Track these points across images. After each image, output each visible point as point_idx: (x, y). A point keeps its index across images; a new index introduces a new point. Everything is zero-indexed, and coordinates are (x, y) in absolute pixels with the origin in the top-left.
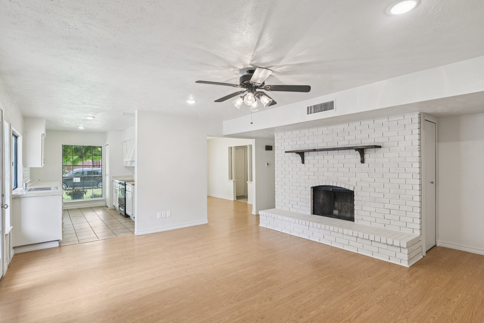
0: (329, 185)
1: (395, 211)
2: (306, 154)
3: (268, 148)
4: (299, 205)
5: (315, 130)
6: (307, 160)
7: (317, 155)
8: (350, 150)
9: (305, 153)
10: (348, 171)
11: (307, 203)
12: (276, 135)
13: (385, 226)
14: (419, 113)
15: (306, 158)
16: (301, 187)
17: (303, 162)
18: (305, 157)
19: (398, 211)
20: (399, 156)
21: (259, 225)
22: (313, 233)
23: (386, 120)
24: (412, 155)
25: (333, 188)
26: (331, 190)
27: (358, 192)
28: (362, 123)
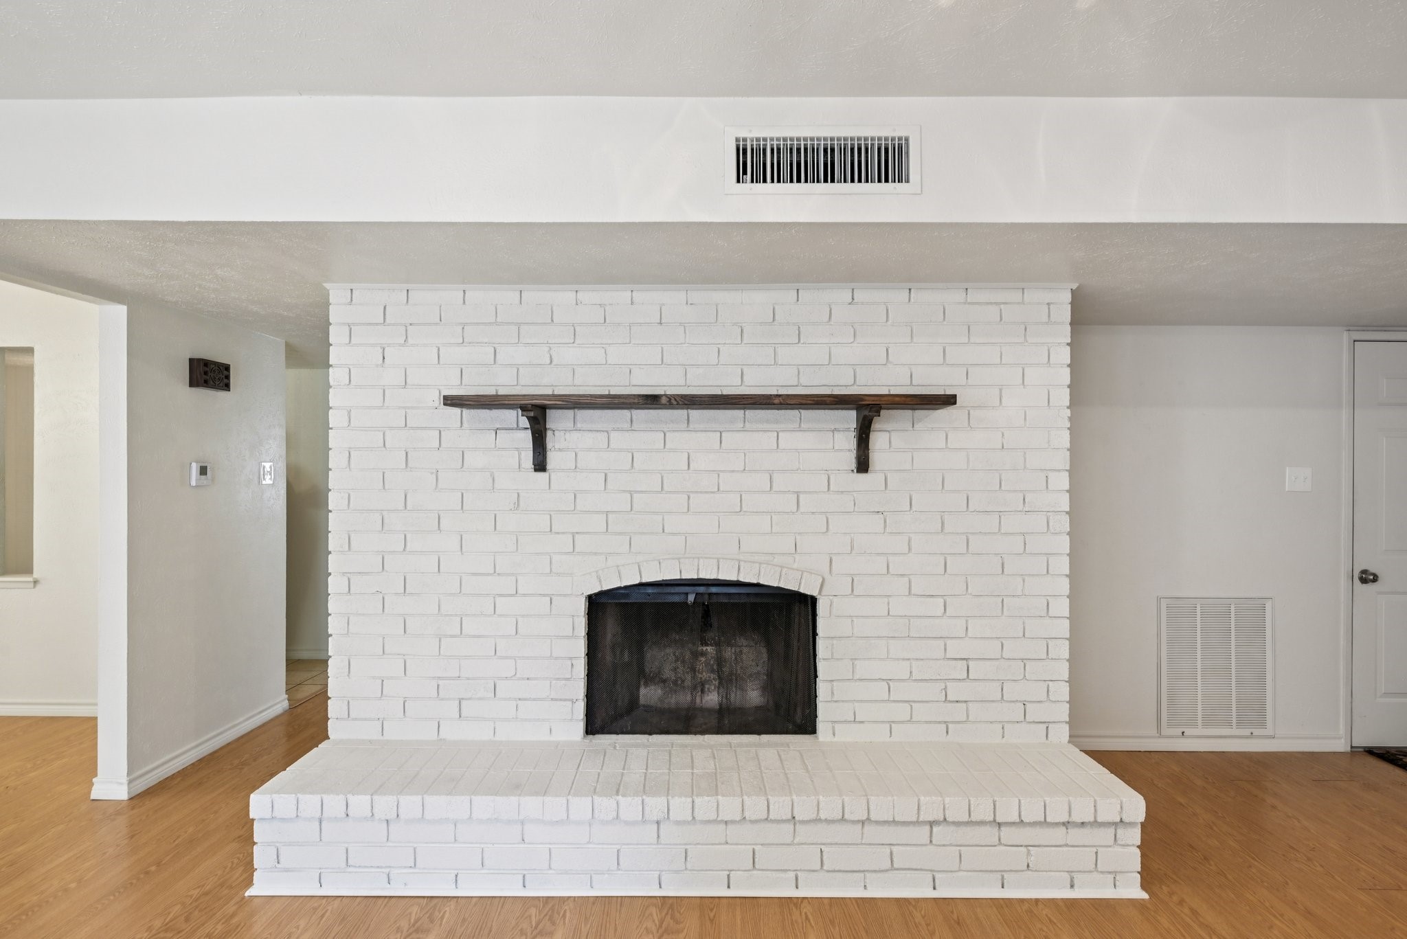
0: (696, 577)
1: (988, 663)
2: (557, 421)
3: (206, 373)
4: (510, 699)
5: (618, 296)
6: (560, 450)
7: (627, 426)
8: (802, 411)
9: (551, 414)
10: (795, 509)
11: (558, 679)
12: (337, 294)
13: (947, 732)
14: (1075, 286)
15: (553, 441)
16: (524, 595)
17: (540, 465)
18: (549, 433)
19: (996, 663)
20: (1003, 447)
21: (250, 892)
22: (686, 851)
23: (959, 296)
24: (1049, 442)
25: (702, 589)
26: (691, 598)
27: (835, 599)
28: (859, 295)
